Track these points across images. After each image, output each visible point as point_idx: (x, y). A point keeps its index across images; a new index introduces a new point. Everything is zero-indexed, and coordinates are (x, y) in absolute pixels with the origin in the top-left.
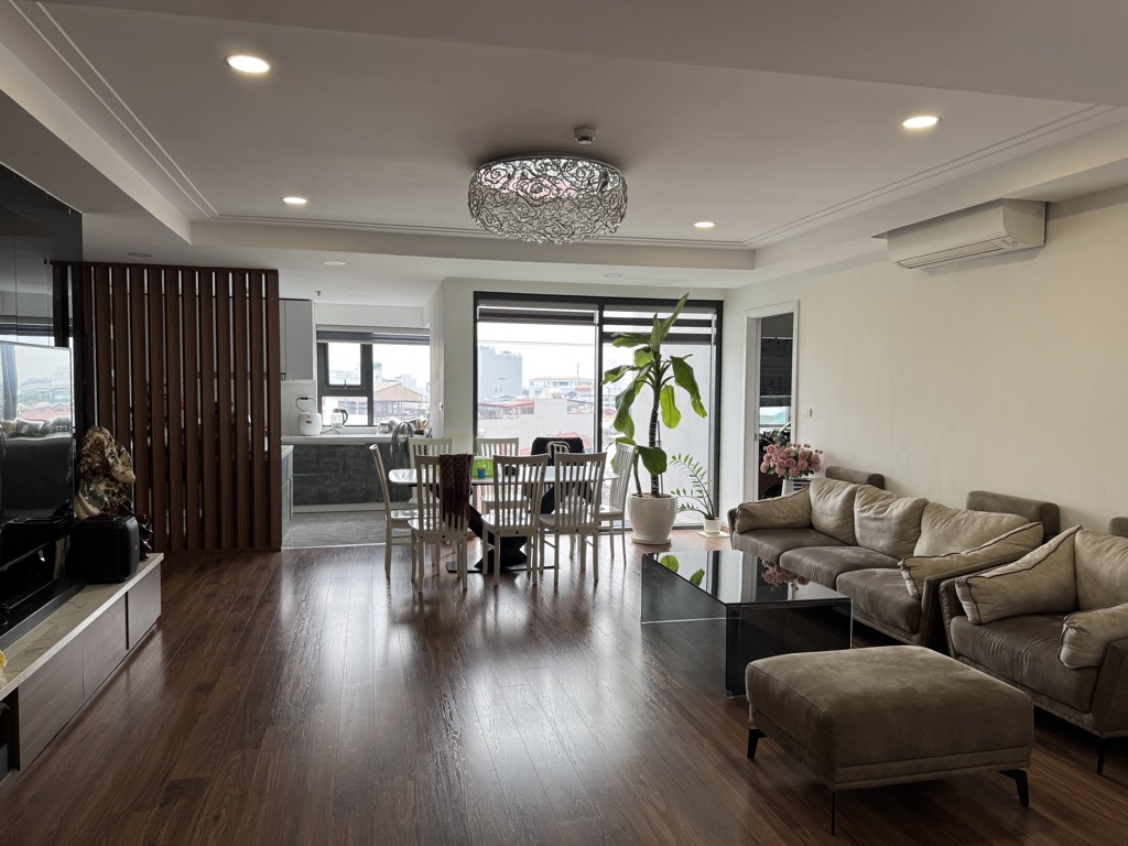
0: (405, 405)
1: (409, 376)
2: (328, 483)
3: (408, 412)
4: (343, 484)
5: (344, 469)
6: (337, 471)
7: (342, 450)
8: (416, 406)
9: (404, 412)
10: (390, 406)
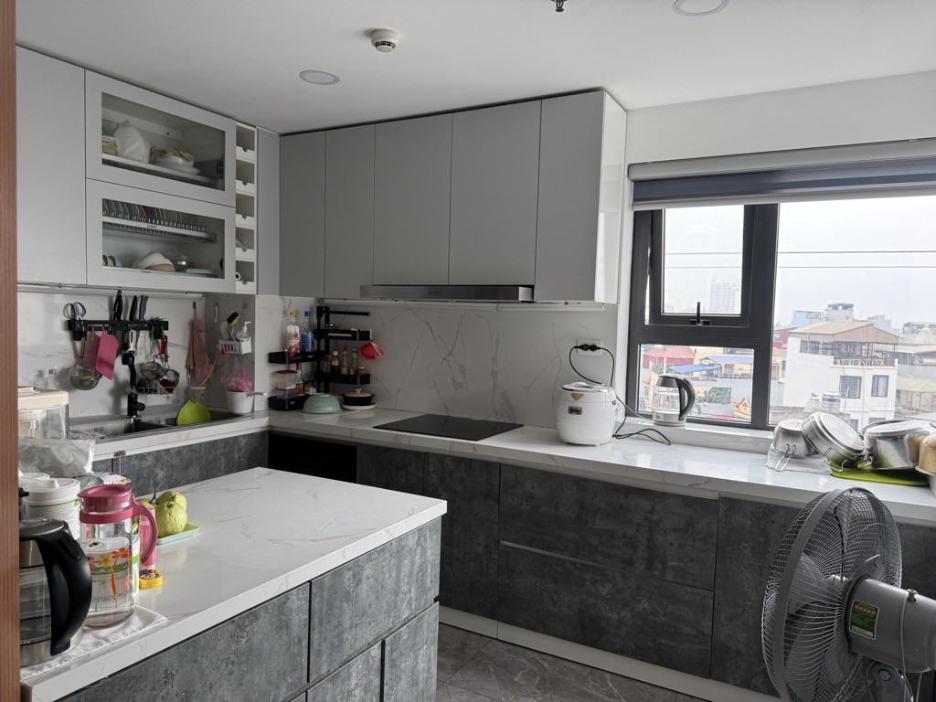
0: (876, 347)
1: (883, 316)
2: (605, 590)
3: (879, 355)
4: (644, 605)
5: (650, 563)
6: (629, 563)
7: (646, 504)
8: (890, 348)
9: (874, 354)
10: (858, 347)
